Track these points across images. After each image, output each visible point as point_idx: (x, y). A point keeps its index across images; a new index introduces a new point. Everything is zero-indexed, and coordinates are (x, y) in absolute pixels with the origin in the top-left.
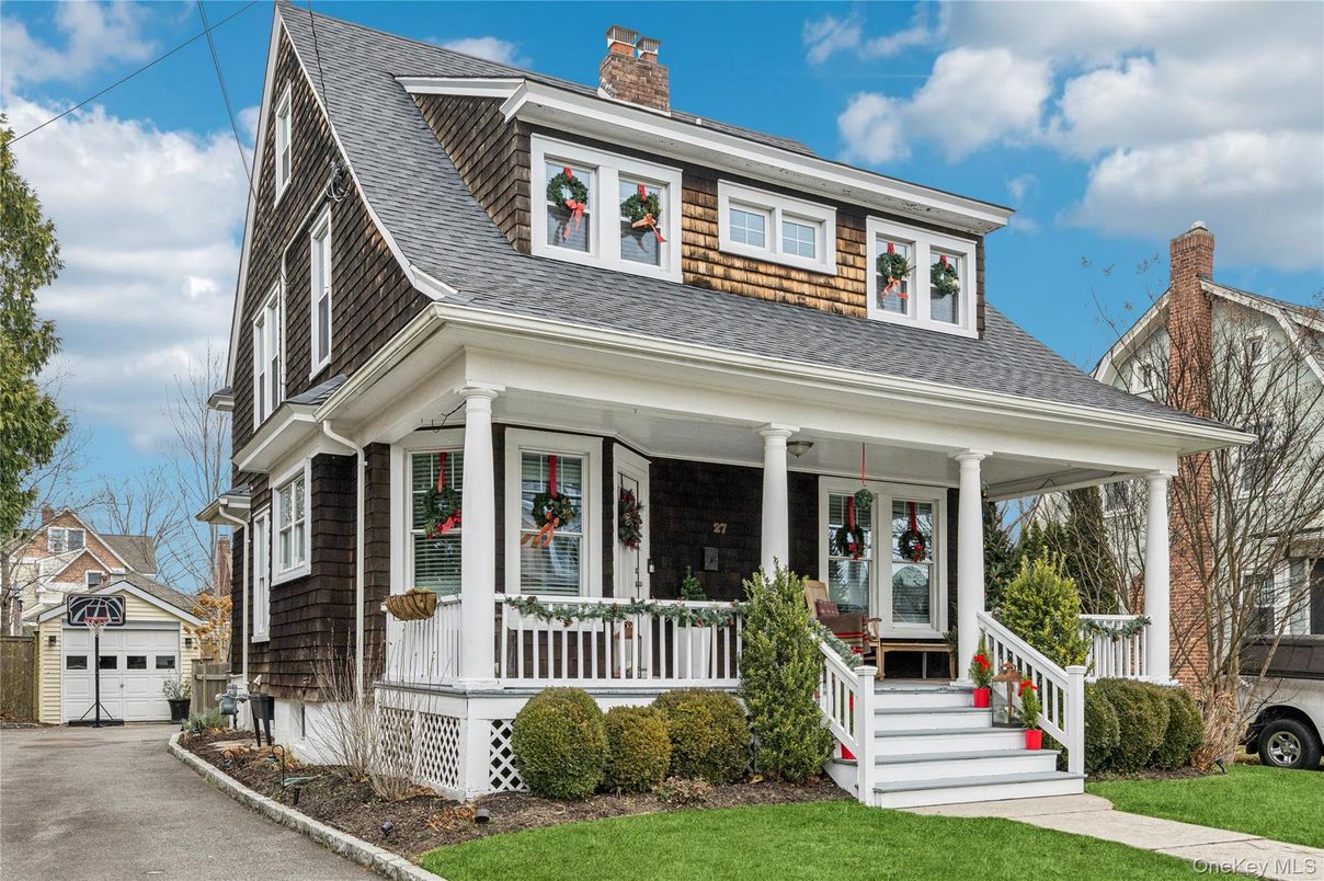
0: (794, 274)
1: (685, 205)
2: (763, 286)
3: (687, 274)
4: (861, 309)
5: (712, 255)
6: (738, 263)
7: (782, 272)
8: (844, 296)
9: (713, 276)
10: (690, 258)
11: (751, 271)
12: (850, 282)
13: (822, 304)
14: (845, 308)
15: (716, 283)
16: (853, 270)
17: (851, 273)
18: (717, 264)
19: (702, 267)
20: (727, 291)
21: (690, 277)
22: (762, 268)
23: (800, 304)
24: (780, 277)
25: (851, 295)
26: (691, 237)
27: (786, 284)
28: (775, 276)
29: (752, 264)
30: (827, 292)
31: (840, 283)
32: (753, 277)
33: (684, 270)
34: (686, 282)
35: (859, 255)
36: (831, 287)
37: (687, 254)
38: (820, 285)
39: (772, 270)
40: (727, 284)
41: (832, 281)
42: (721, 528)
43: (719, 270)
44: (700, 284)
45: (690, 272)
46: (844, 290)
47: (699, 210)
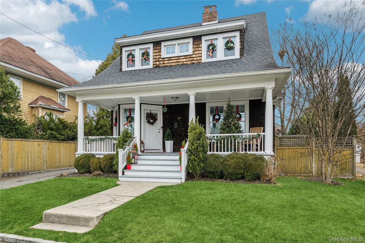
0: (181, 58)
1: (154, 51)
2: (173, 63)
3: (154, 65)
4: (200, 61)
5: (160, 59)
6: (166, 59)
7: (178, 58)
8: (195, 59)
9: (160, 64)
10: (155, 62)
11: (169, 60)
12: (197, 55)
13: (189, 63)
14: (195, 62)
15: (161, 65)
16: (198, 51)
17: (197, 52)
18: (161, 61)
19: (158, 63)
20: (164, 66)
21: (155, 66)
22: (172, 59)
23: (182, 64)
24: (177, 59)
25: (197, 58)
26: (155, 57)
27: (179, 60)
28: (176, 59)
29: (170, 59)
30: (190, 59)
31: (194, 56)
32: (170, 61)
33: (153, 65)
34: (153, 67)
35: (200, 47)
36: (191, 58)
37: (154, 61)
38: (188, 58)
39: (175, 58)
40: (164, 65)
41: (192, 56)
42: (180, 118)
43: (162, 62)
44: (158, 67)
45: (155, 65)
46: (195, 57)
47: (157, 51)
